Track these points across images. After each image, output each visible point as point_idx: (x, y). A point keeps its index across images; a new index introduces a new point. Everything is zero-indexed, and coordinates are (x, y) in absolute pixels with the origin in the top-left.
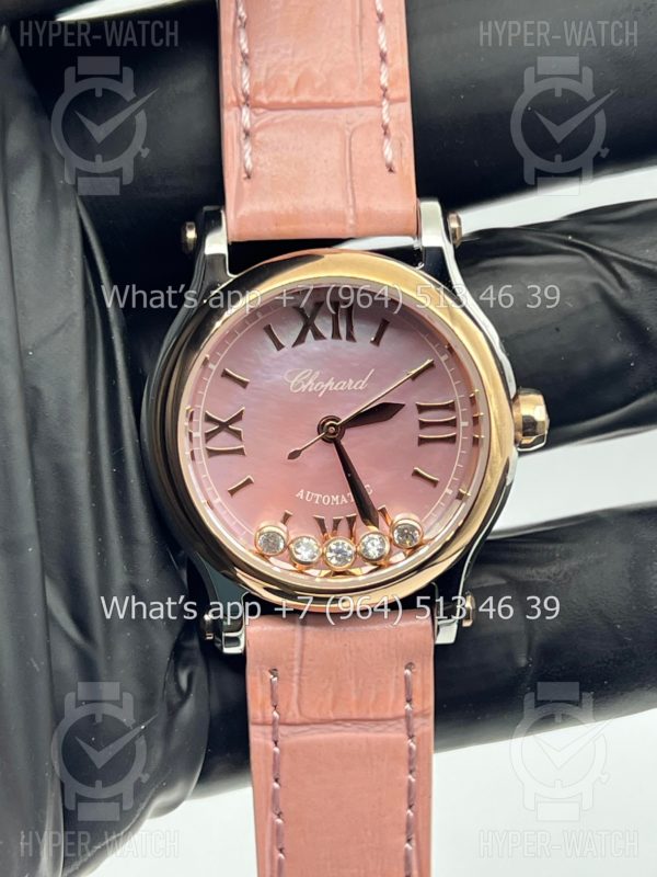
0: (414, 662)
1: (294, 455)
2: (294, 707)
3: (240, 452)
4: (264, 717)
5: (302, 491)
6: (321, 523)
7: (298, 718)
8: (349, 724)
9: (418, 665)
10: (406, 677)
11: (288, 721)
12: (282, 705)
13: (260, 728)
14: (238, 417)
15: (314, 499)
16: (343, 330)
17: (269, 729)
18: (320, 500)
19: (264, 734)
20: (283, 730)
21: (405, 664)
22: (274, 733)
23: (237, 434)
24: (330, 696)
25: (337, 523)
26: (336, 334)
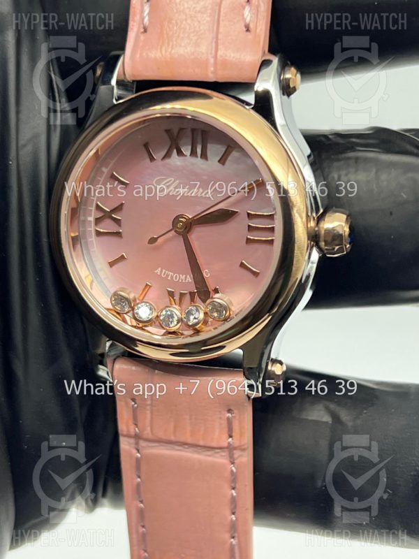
0: (232, 408)
1: (153, 241)
2: (149, 429)
3: (118, 234)
4: (128, 431)
5: (160, 269)
6: (171, 294)
7: (150, 436)
8: (186, 447)
9: (235, 411)
10: (228, 418)
11: (145, 436)
12: (140, 425)
13: (126, 439)
14: (119, 208)
15: (168, 275)
16: (199, 151)
17: (132, 441)
18: (172, 277)
19: (130, 444)
20: (142, 443)
21: (227, 409)
22: (137, 444)
23: (118, 222)
24: (172, 425)
25: (182, 295)
26: (193, 153)
